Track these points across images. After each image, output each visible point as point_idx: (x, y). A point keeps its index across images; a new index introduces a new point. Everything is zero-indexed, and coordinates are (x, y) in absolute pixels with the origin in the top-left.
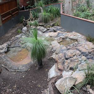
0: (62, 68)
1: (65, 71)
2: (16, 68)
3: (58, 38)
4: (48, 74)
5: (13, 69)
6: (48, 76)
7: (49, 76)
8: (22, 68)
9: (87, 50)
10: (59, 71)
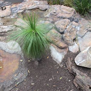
0: (66, 45)
1: (70, 45)
2: (12, 83)
3: (14, 15)
4: (55, 60)
5: (9, 87)
6: (56, 62)
7: (58, 61)
8: (19, 77)
9: (69, 14)
10: (63, 50)
